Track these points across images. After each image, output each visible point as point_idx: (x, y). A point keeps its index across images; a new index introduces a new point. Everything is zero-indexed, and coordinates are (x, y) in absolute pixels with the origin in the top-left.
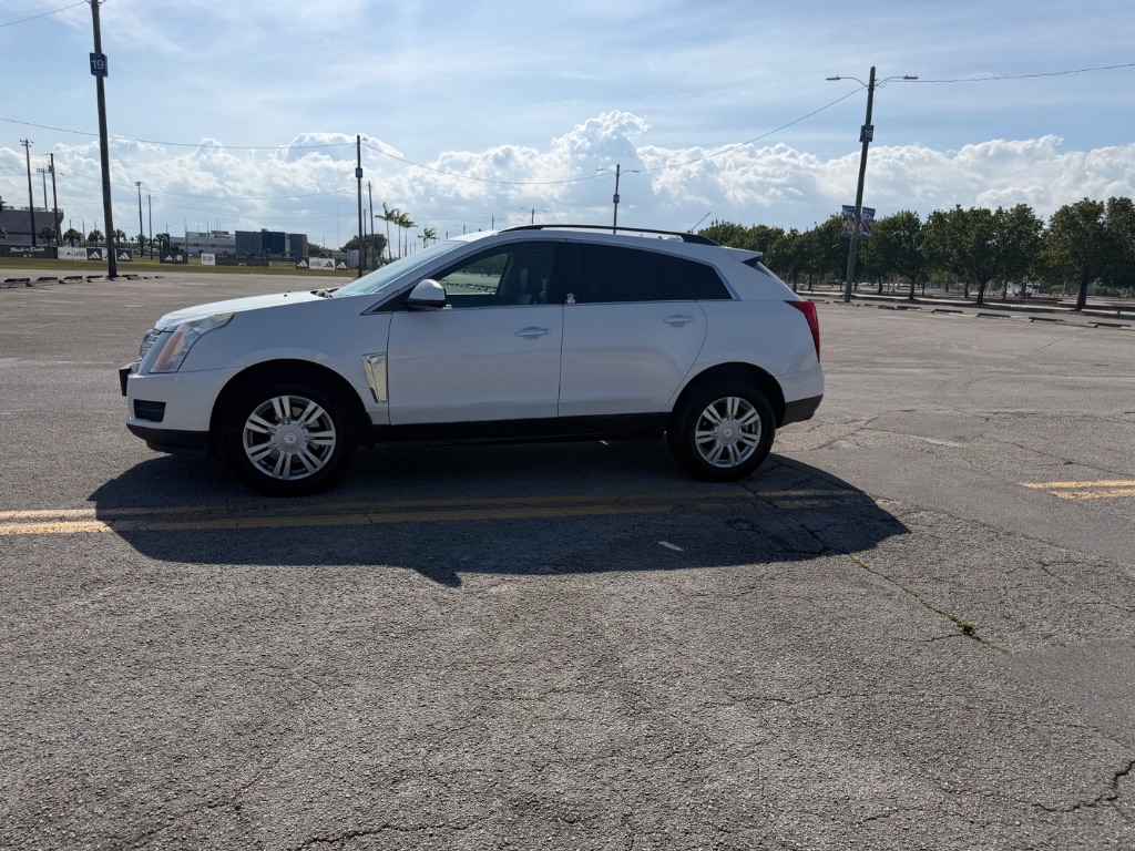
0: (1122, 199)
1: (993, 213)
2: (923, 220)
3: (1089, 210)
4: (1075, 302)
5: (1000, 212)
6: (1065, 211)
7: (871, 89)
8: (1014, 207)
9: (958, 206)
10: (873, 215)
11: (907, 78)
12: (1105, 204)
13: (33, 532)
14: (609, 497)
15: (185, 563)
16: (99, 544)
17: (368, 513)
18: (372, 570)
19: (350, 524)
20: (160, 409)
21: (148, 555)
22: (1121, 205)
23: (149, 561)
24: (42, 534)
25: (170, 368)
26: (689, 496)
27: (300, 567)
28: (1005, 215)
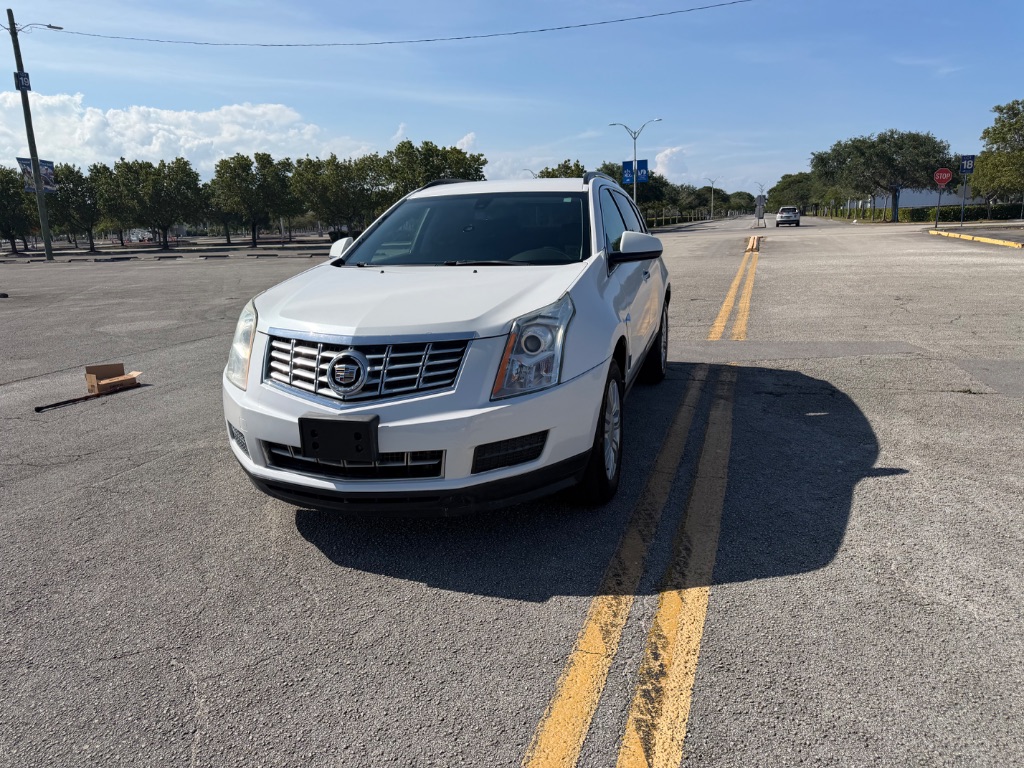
0: (265, 154)
1: (156, 165)
2: (86, 174)
3: (242, 163)
4: (224, 241)
5: (162, 164)
6: (224, 164)
7: (14, 33)
8: (175, 160)
9: (122, 159)
11: (50, 26)
12: (253, 160)
13: (696, 638)
14: (685, 409)
15: (840, 555)
16: (765, 594)
17: (693, 474)
18: (866, 489)
19: (726, 485)
20: (535, 443)
21: (809, 571)
22: (264, 160)
23: (829, 571)
24: (709, 633)
25: (522, 385)
26: (693, 393)
27: (854, 512)
28: (169, 167)
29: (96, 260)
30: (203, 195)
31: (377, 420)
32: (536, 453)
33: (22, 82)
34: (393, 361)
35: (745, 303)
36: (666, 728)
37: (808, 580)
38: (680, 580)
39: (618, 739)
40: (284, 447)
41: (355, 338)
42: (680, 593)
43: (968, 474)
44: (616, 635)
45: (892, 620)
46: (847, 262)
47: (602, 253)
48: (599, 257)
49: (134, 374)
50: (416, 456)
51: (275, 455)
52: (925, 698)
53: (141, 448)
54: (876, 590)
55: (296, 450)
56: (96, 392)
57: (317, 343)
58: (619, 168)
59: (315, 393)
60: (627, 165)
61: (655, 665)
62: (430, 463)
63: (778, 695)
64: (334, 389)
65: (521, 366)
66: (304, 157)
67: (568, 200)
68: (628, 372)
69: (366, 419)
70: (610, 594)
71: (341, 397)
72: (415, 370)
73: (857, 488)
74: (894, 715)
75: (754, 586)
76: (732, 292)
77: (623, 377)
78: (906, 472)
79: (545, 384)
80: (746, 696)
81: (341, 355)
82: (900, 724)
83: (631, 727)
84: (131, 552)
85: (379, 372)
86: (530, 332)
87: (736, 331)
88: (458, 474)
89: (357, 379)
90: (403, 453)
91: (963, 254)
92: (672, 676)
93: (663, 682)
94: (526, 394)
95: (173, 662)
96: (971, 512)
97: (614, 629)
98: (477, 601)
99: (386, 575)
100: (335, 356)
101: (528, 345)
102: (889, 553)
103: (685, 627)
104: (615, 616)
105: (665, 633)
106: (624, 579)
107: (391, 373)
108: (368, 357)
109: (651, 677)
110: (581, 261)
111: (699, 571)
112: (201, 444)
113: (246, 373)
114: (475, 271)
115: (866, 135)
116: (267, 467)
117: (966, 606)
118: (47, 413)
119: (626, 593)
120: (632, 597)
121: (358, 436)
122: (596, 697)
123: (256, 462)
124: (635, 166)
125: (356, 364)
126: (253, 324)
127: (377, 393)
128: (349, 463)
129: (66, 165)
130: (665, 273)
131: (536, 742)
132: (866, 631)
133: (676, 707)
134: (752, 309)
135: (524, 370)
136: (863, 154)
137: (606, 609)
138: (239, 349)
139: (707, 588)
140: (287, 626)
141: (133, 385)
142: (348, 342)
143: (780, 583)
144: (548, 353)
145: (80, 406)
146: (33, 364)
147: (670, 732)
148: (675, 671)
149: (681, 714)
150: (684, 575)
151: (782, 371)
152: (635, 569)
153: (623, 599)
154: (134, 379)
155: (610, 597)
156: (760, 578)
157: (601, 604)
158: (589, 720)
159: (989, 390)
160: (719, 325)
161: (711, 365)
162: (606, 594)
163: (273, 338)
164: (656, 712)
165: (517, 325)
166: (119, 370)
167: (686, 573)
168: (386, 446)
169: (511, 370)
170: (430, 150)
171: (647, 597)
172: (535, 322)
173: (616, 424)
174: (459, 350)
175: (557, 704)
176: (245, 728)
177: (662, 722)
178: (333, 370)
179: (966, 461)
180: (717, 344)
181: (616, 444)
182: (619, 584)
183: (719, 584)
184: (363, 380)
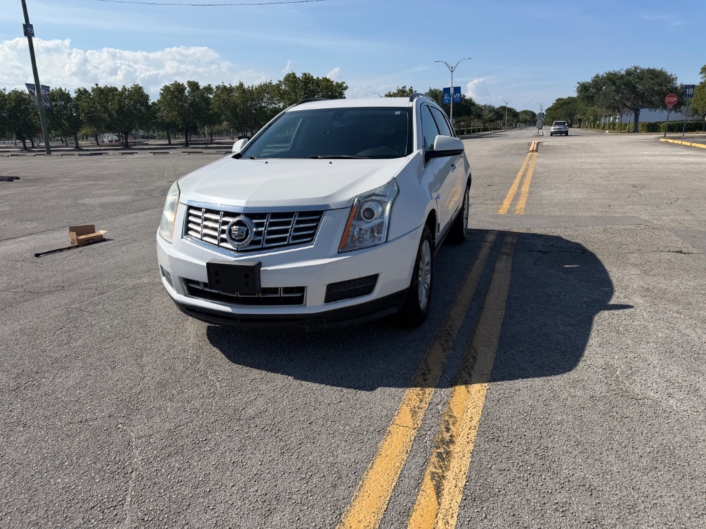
0: (194, 82)
1: (120, 89)
3: (179, 88)
4: (167, 142)
5: (124, 88)
6: (166, 89)
9: (97, 85)
10: (49, 90)
12: (186, 86)
13: (477, 418)
14: (478, 261)
15: (581, 364)
16: (527, 390)
17: (481, 307)
18: (603, 319)
19: (504, 314)
20: (369, 282)
21: (559, 374)
22: (194, 85)
23: (573, 375)
24: (486, 414)
25: (360, 242)
26: (485, 250)
27: (593, 334)
28: (129, 91)
29: (79, 155)
30: (152, 110)
31: (260, 265)
32: (369, 290)
33: (28, 31)
34: (272, 224)
35: (525, 189)
36: (451, 478)
37: (557, 381)
38: (468, 378)
39: (418, 485)
40: (197, 283)
41: (245, 208)
42: (466, 387)
43: (676, 309)
44: (421, 415)
45: (614, 409)
46: (599, 160)
47: (421, 151)
48: (419, 153)
49: (102, 232)
50: (287, 290)
51: (191, 287)
52: (635, 463)
53: (105, 282)
54: (604, 389)
55: (205, 284)
56: (76, 244)
57: (220, 211)
58: (440, 92)
59: (218, 245)
60: (447, 90)
61: (447, 436)
62: (296, 295)
63: (531, 458)
64: (231, 243)
65: (361, 229)
66: (221, 84)
67: (398, 113)
68: (438, 235)
69: (252, 264)
70: (418, 387)
71: (236, 249)
72: (286, 231)
73: (596, 318)
74: (611, 474)
75: (520, 383)
76: (517, 181)
77: (434, 238)
78: (632, 307)
79: (377, 242)
80: (508, 459)
81: (236, 219)
82: (615, 480)
83: (427, 478)
84: (95, 352)
85: (262, 232)
86: (366, 206)
87: (518, 207)
88: (315, 303)
89: (246, 237)
90: (278, 288)
91: (683, 156)
92: (458, 444)
93: (452, 448)
94: (363, 248)
95: (120, 426)
96: (676, 335)
97: (420, 410)
98: (327, 389)
99: (266, 370)
100: (231, 220)
101: (366, 214)
102: (616, 363)
103: (469, 410)
104: (421, 401)
105: (455, 414)
106: (428, 377)
107: (270, 233)
108: (254, 221)
109: (443, 444)
110: (406, 156)
111: (481, 373)
112: (145, 280)
113: (172, 232)
114: (331, 163)
115: (617, 70)
116: (186, 296)
117: (668, 401)
118: (43, 258)
119: (429, 387)
120: (433, 389)
121: (247, 276)
122: (405, 456)
123: (178, 292)
124: (452, 91)
125: (246, 226)
126: (177, 197)
127: (260, 246)
128: (241, 294)
129: (60, 89)
130: (467, 166)
131: (362, 486)
132: (596, 417)
133: (459, 465)
134: (530, 193)
135: (362, 232)
136: (614, 83)
137: (415, 397)
138: (168, 215)
139: (486, 384)
140: (197, 404)
141: (101, 239)
142: (241, 212)
143: (538, 382)
144: (379, 221)
145: (65, 253)
146: (35, 224)
147: (454, 482)
148: (460, 441)
149: (463, 469)
150: (470, 375)
151: (548, 236)
152: (436, 371)
153: (428, 390)
154: (102, 235)
155: (418, 389)
156: (524, 378)
157: (412, 394)
158: (399, 472)
159: (695, 251)
160: (507, 203)
161: (499, 231)
162: (416, 387)
163: (190, 207)
164: (445, 468)
165: (358, 200)
166: (91, 229)
167: (472, 373)
168: (266, 283)
169: (354, 232)
170: (308, 79)
171: (444, 390)
172: (370, 199)
173: (428, 271)
174: (317, 217)
175: (378, 461)
176: (166, 471)
177: (449, 475)
178: (230, 230)
179: (675, 300)
180: (504, 216)
181: (427, 284)
182: (425, 380)
183: (494, 381)
184: (250, 237)
